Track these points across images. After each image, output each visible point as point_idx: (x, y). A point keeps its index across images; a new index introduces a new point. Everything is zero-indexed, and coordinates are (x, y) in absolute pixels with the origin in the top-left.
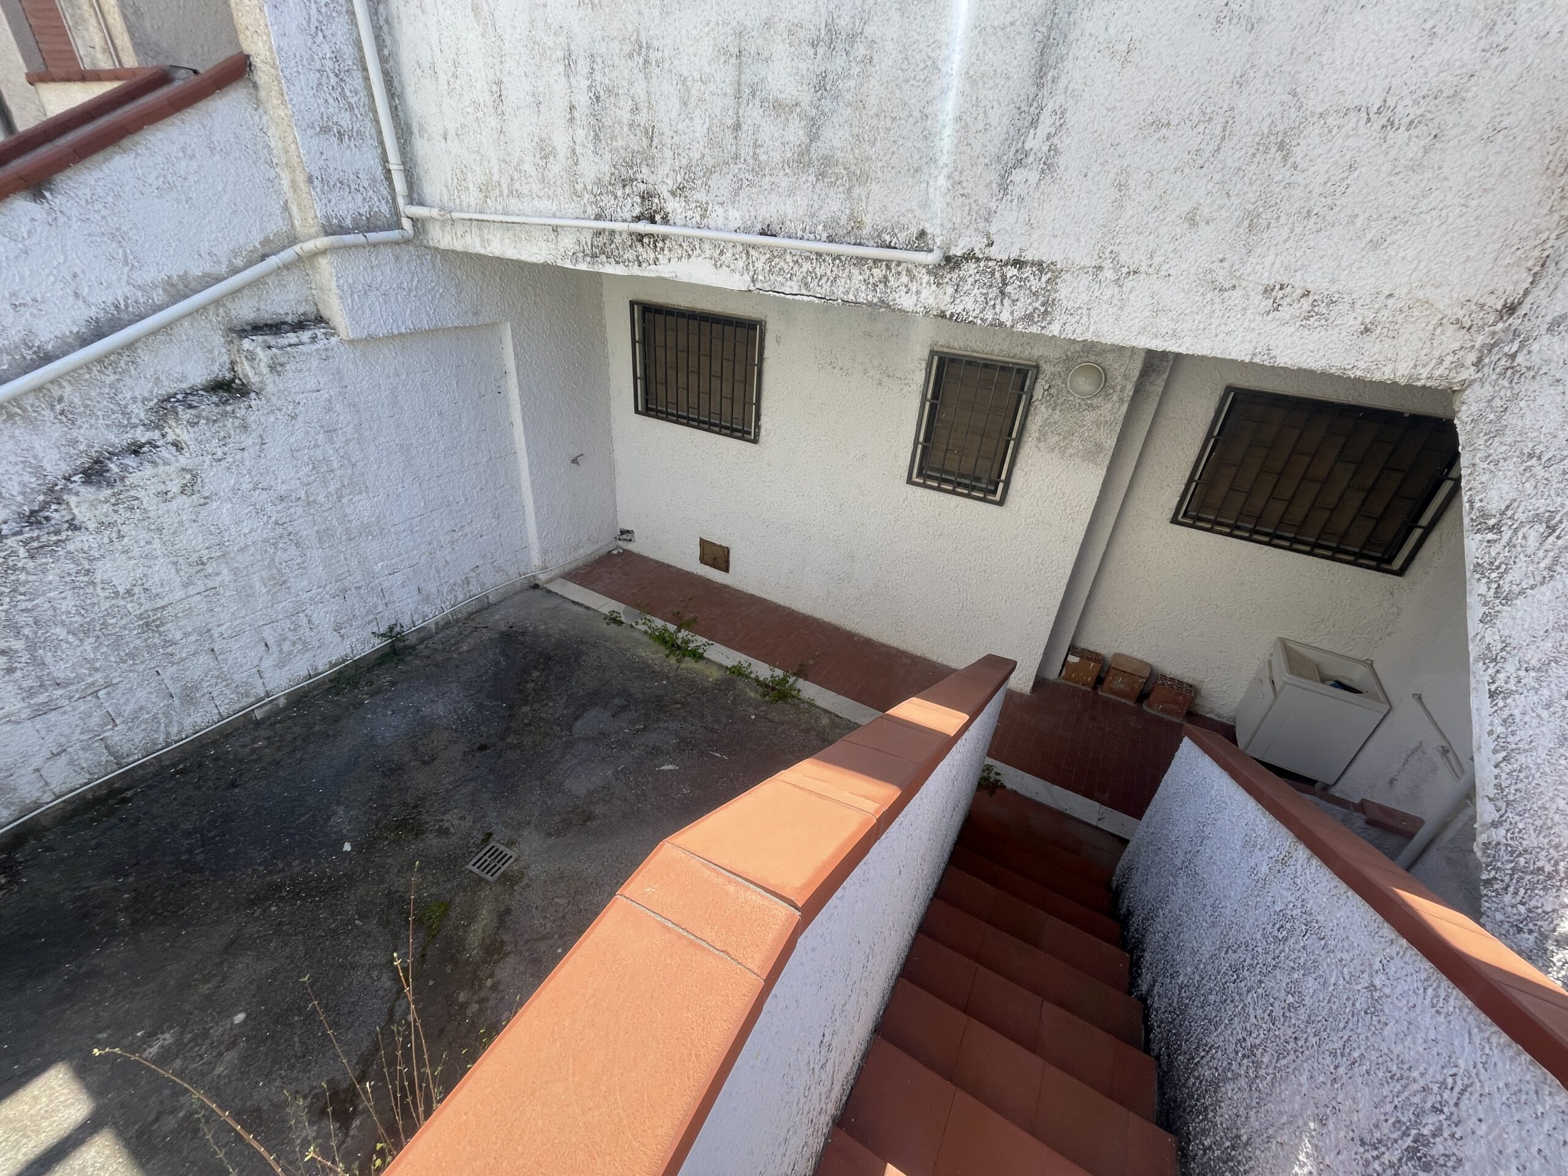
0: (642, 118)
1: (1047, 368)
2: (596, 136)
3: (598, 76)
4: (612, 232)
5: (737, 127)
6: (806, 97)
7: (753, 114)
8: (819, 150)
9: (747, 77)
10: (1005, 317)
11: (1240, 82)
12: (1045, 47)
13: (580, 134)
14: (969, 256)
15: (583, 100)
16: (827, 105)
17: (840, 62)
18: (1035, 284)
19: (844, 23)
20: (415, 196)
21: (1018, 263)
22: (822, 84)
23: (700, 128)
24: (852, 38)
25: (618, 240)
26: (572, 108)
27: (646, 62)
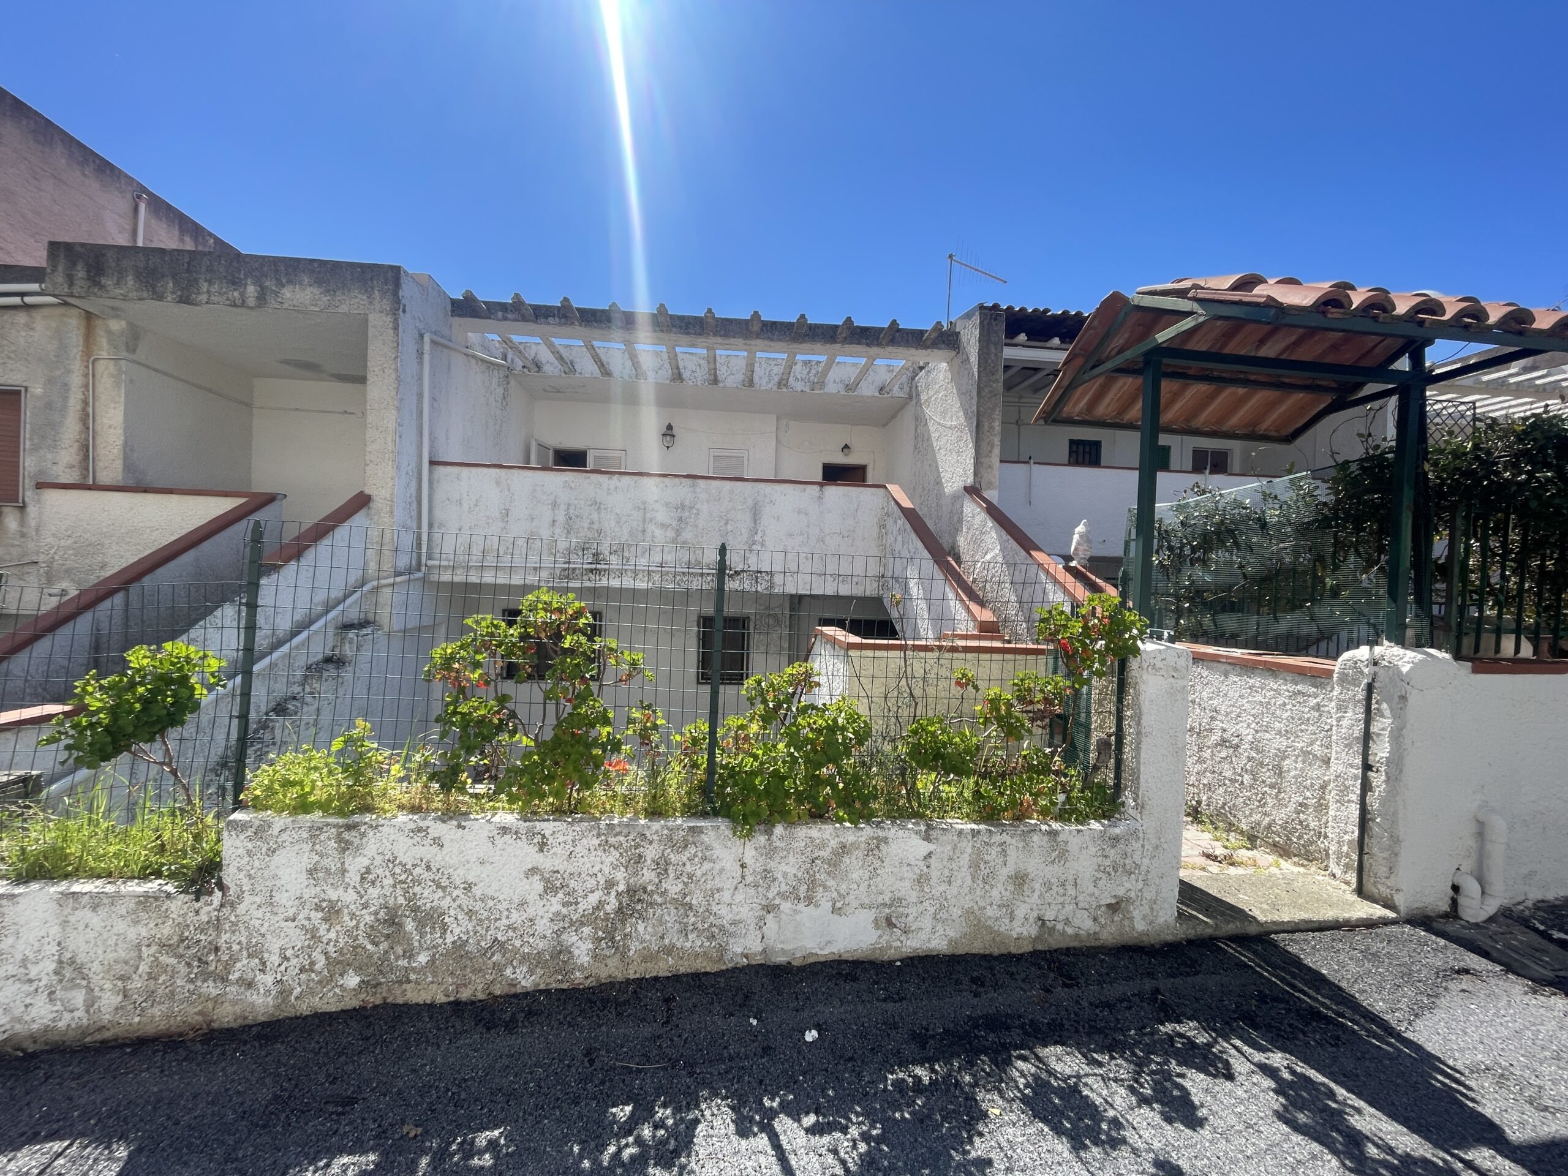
0: (596, 526)
1: (753, 618)
2: (568, 532)
3: (571, 511)
4: (574, 569)
5: (644, 531)
6: (674, 523)
7: (651, 528)
8: (680, 539)
9: (648, 515)
10: (759, 589)
11: (808, 526)
12: (755, 515)
13: (558, 531)
14: (743, 571)
15: (561, 518)
16: (683, 526)
17: (687, 514)
18: (767, 578)
19: (687, 503)
20: (430, 557)
21: (758, 572)
22: (680, 519)
23: (626, 531)
24: (691, 508)
25: (577, 572)
26: (554, 521)
27: (599, 508)
